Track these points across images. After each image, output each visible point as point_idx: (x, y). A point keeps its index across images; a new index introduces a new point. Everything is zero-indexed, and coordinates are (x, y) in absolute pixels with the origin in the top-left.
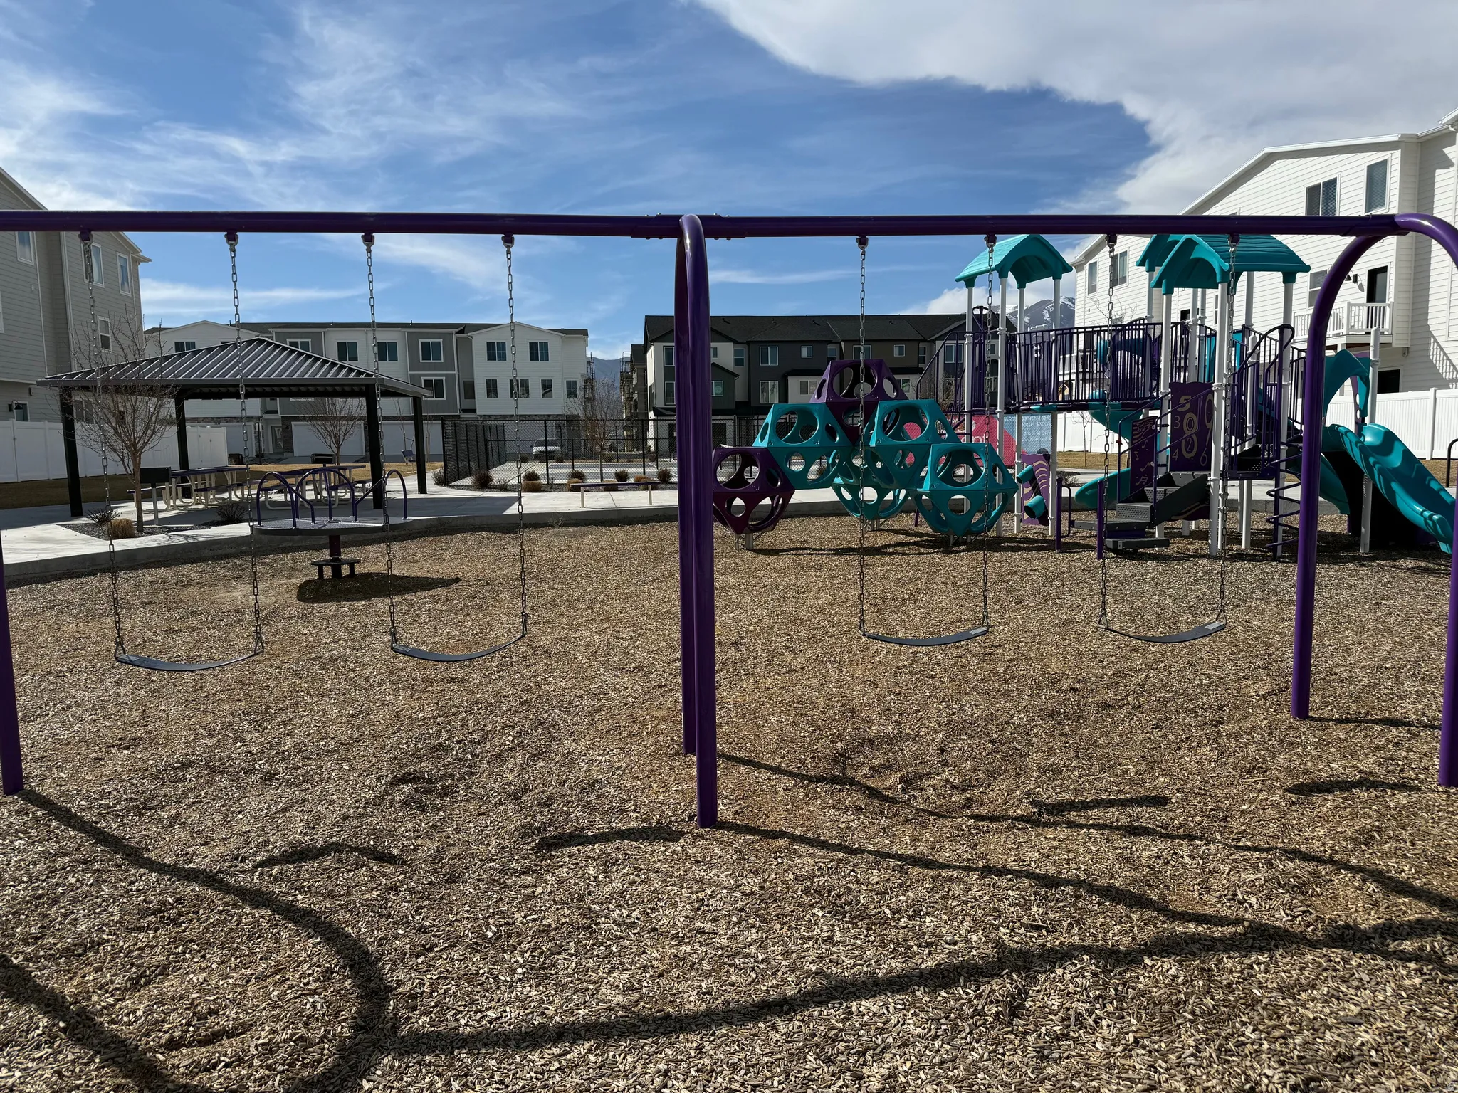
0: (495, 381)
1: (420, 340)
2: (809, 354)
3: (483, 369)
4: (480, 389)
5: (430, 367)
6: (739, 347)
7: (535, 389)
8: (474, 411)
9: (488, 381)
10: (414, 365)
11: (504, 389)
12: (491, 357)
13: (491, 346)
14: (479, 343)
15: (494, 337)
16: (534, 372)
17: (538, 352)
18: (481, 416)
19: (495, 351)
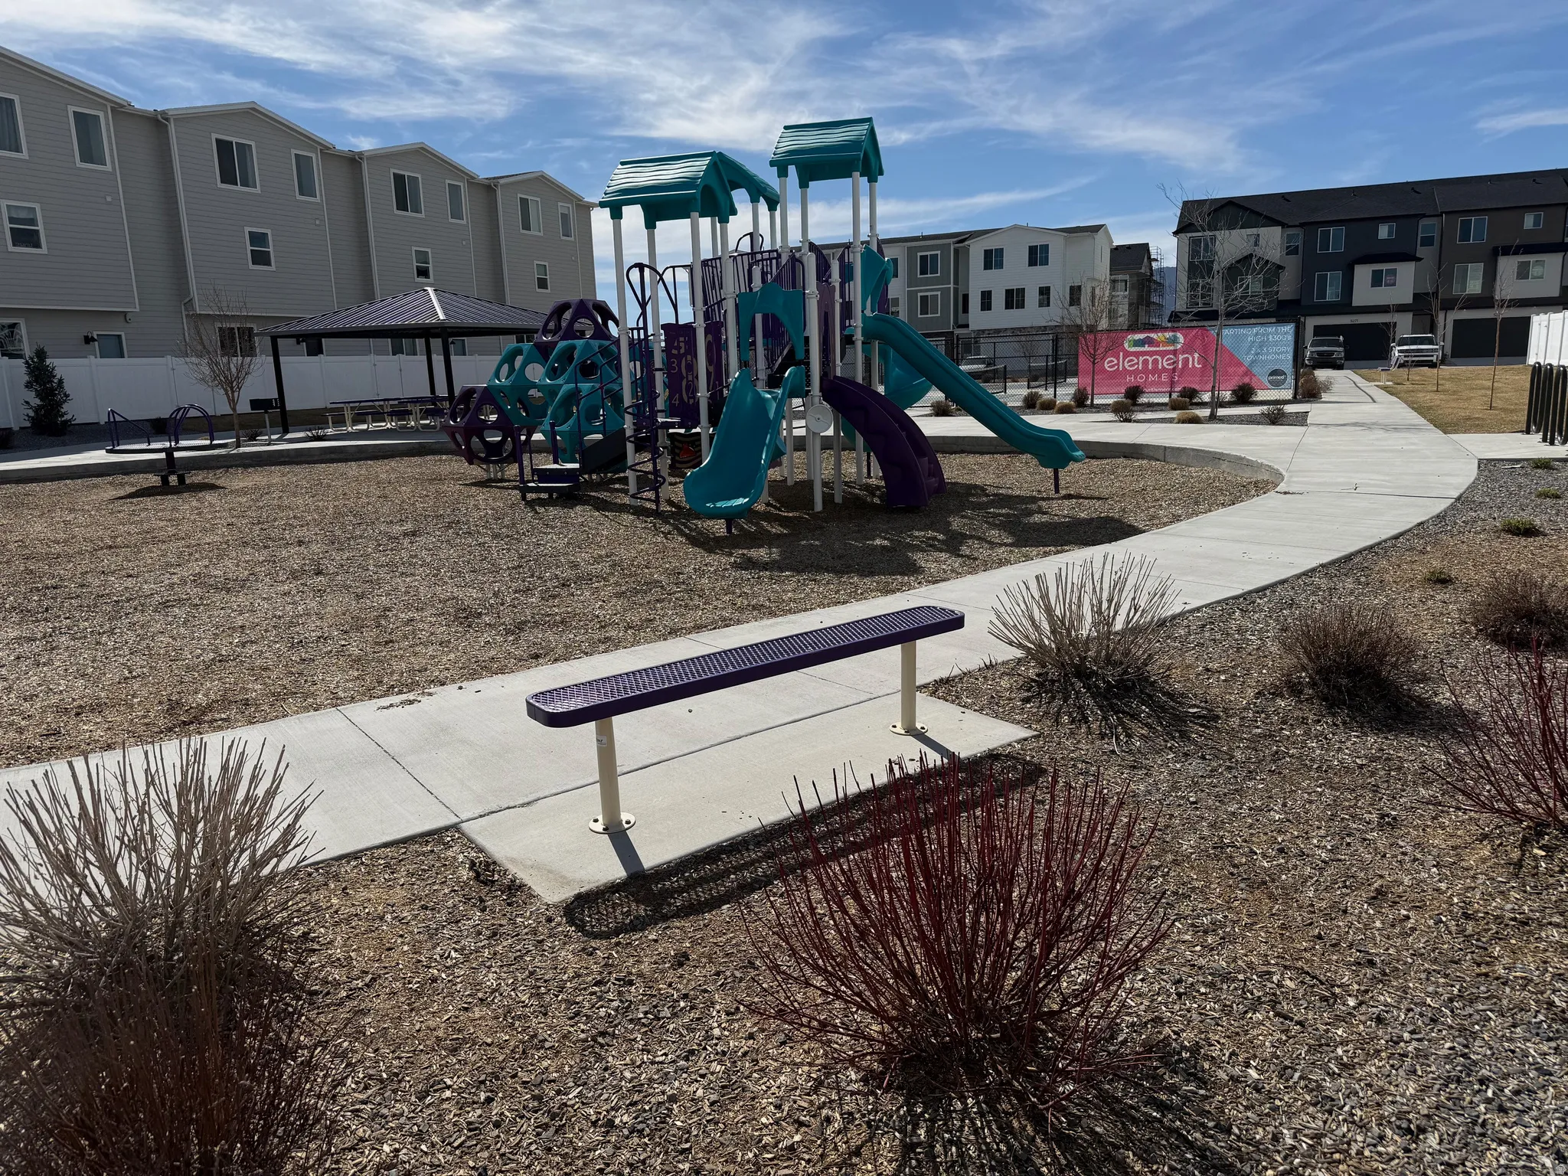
0: (990, 292)
1: (919, 254)
2: (1390, 233)
3: (979, 280)
4: (975, 301)
5: (927, 282)
6: (1291, 231)
7: (1032, 298)
8: (967, 326)
9: (983, 293)
10: (912, 281)
11: (998, 300)
12: (988, 265)
13: (988, 254)
14: (976, 252)
15: (991, 243)
16: (1031, 280)
17: (1037, 256)
18: (974, 331)
19: (993, 259)
